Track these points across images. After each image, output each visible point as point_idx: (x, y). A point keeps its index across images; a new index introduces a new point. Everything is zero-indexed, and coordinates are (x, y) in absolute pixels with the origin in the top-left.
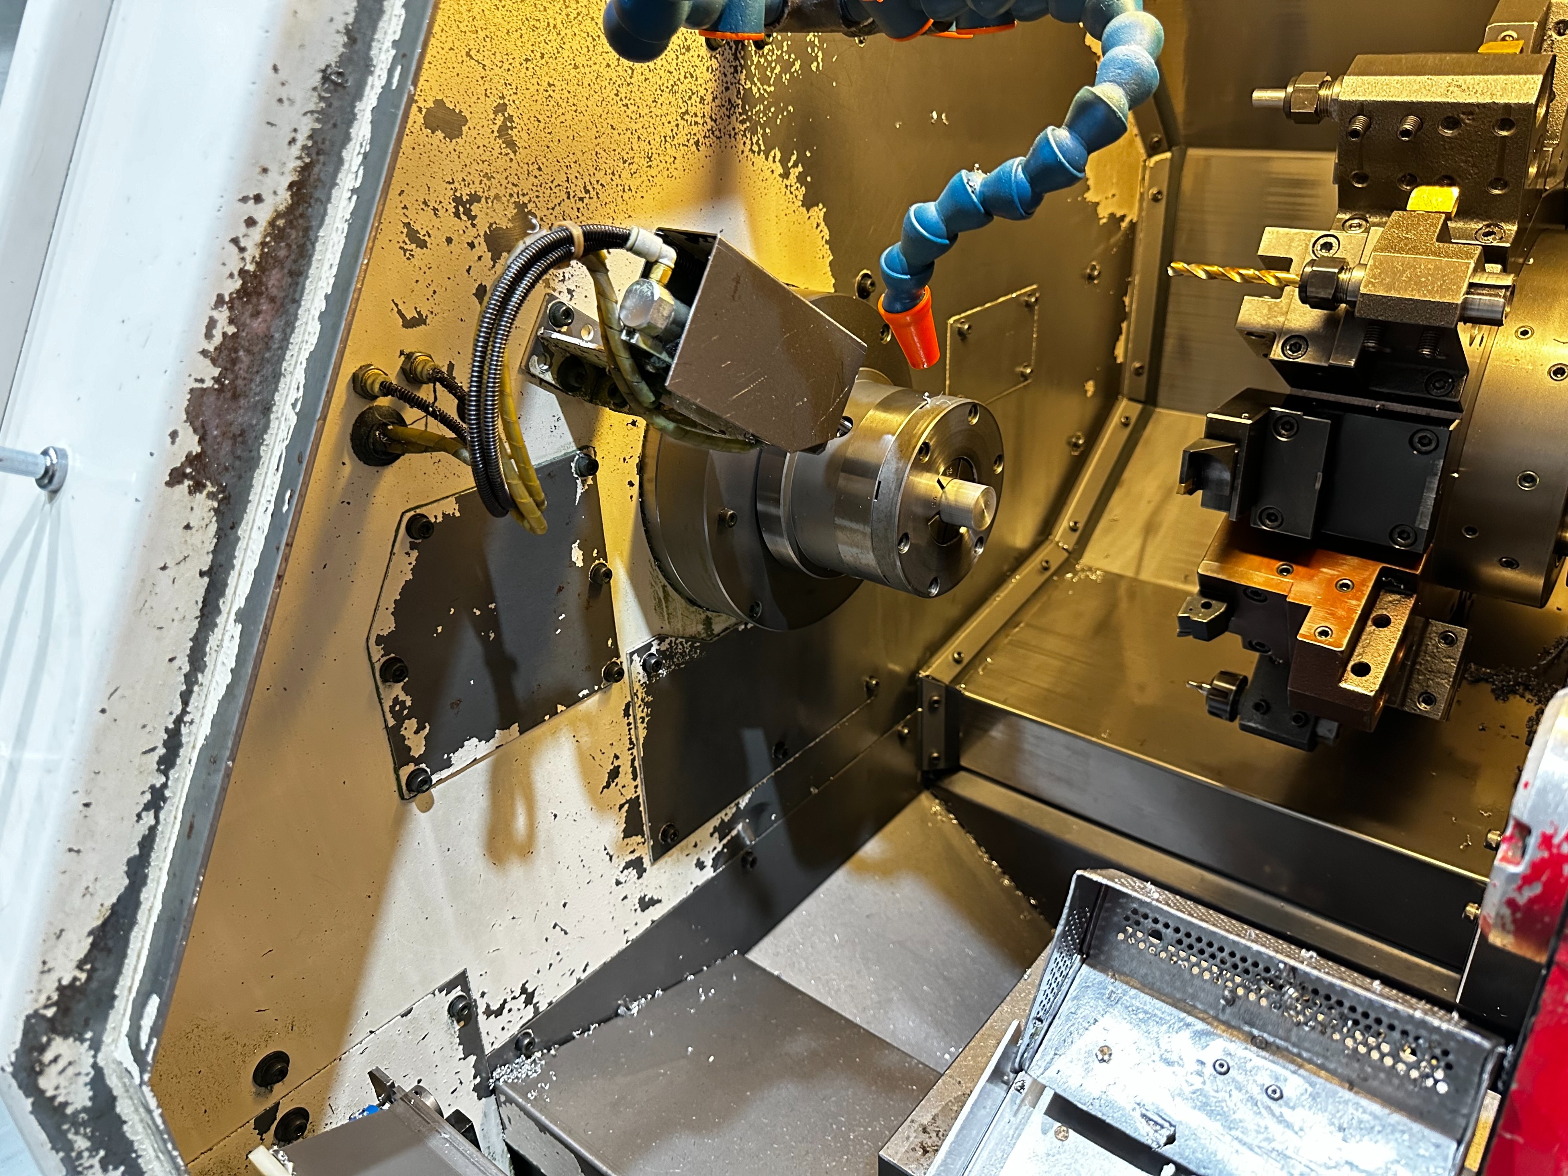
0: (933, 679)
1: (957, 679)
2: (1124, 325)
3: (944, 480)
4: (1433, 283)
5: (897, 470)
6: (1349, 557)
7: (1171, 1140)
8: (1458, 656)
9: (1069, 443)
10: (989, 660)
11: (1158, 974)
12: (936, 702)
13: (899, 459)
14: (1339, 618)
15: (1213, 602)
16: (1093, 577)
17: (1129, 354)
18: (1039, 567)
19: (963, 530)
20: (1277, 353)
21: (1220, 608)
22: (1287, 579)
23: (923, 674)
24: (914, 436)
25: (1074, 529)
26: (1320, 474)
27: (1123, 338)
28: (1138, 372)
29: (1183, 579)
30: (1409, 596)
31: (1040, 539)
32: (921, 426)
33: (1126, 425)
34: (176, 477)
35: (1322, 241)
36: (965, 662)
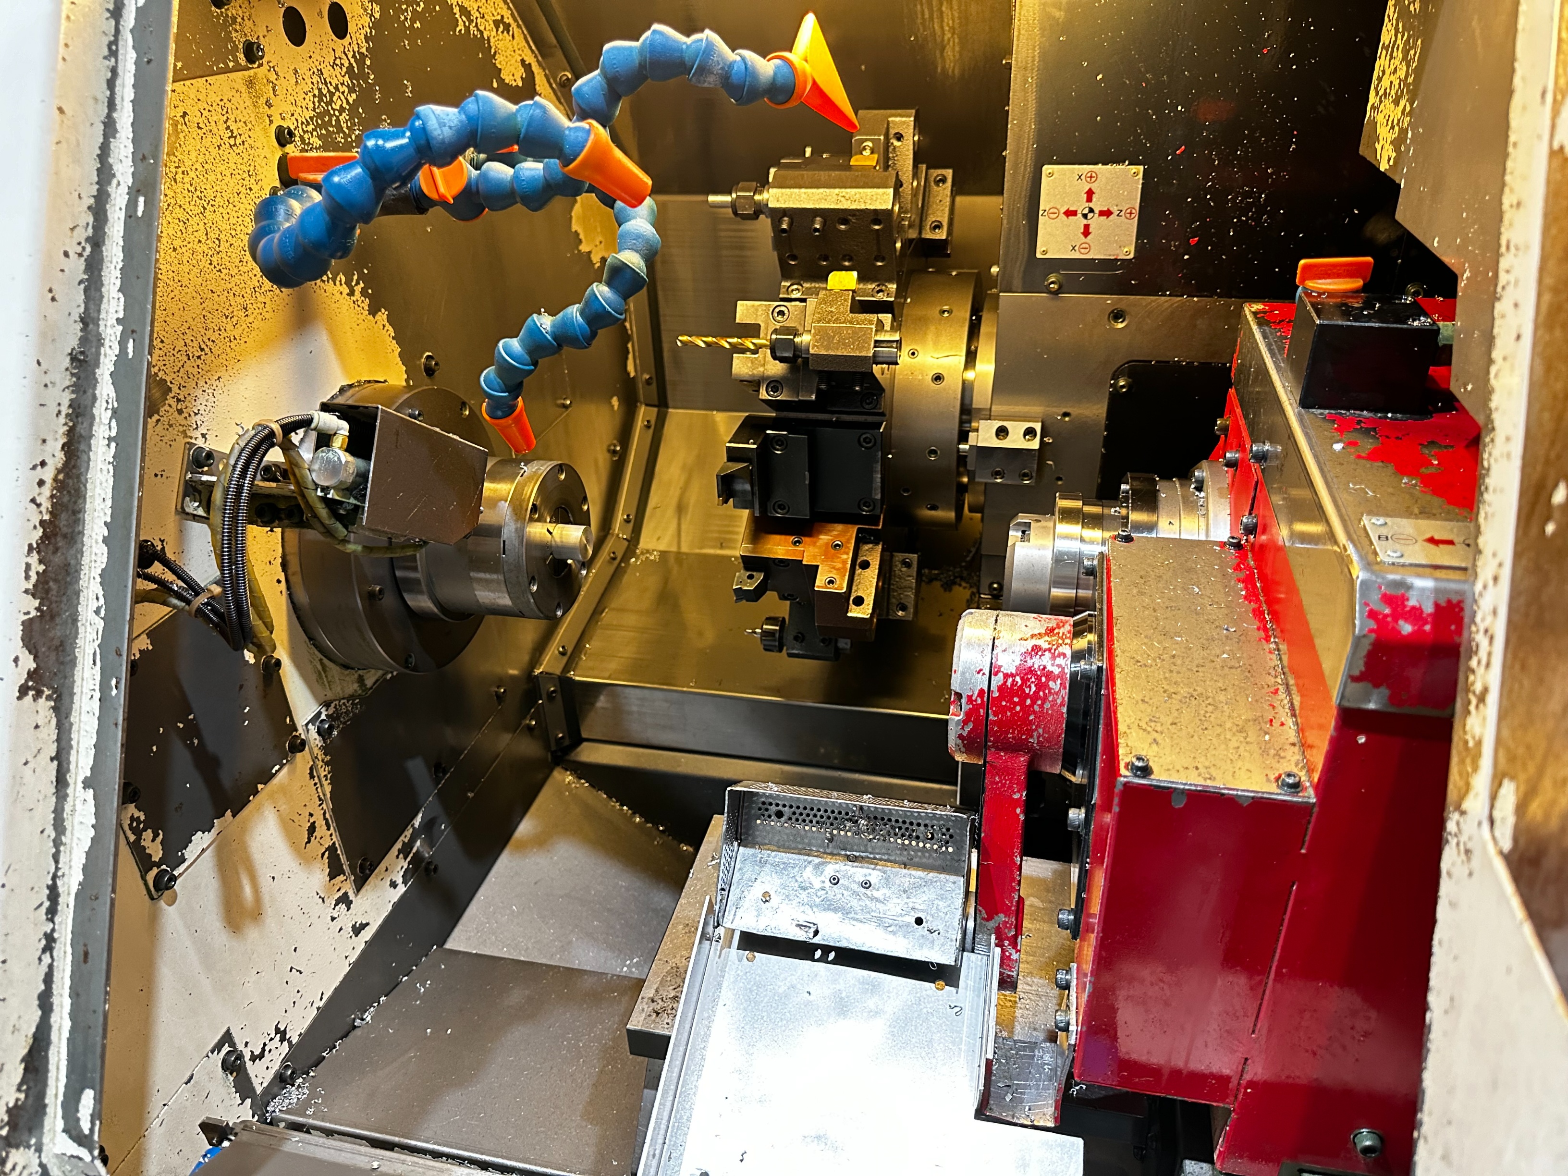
0: (547, 673)
1: (567, 668)
2: (630, 346)
3: (551, 527)
4: (853, 344)
5: (516, 529)
6: (836, 525)
7: (816, 933)
8: (915, 574)
9: (609, 451)
10: (588, 646)
11: (785, 837)
12: (553, 692)
13: (516, 521)
14: (838, 569)
15: (754, 573)
16: (652, 558)
17: (639, 368)
18: (608, 558)
19: (570, 561)
20: (764, 395)
21: (760, 577)
22: (800, 548)
23: (537, 672)
24: (523, 500)
25: (627, 521)
26: (807, 473)
27: (630, 356)
28: (648, 382)
29: (719, 545)
30: (877, 544)
31: (602, 534)
32: (527, 490)
33: (648, 427)
34: (23, 691)
35: (777, 310)
36: (569, 653)
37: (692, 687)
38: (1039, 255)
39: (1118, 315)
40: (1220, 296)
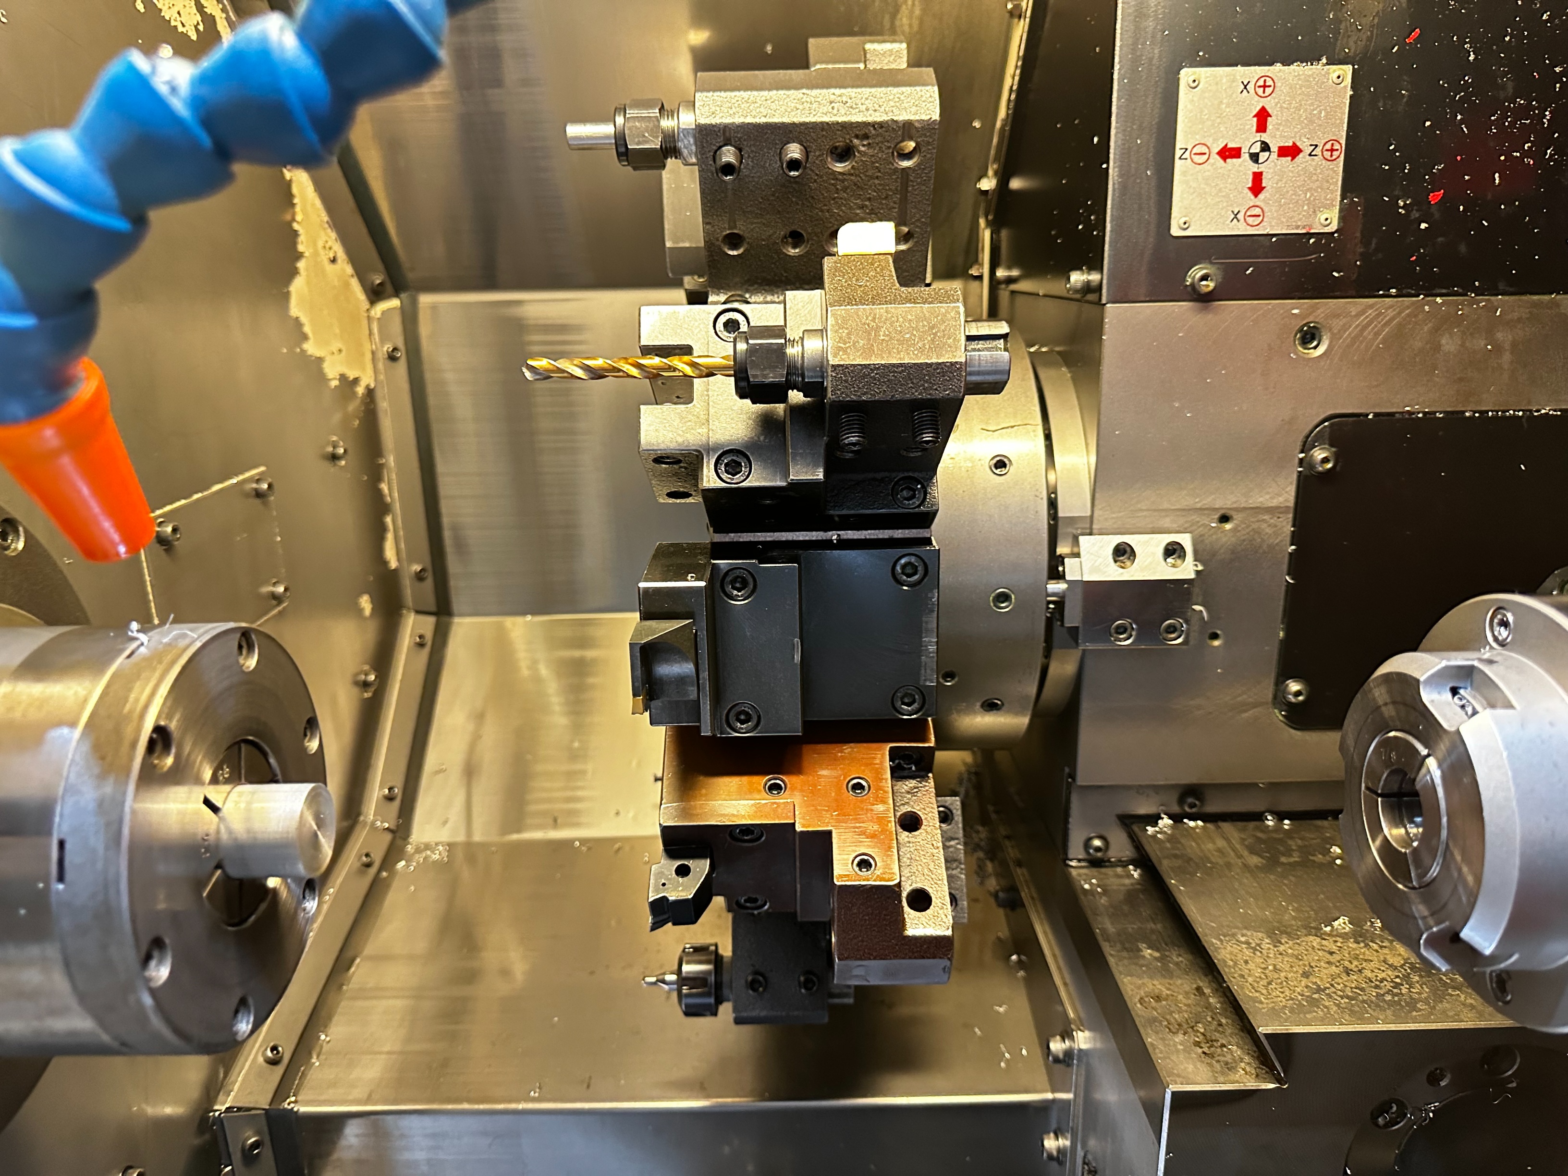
0: (239, 1109)
1: (282, 1091)
2: (388, 520)
3: (216, 794)
5: (101, 804)
6: (846, 747)
8: (960, 834)
9: (356, 683)
10: (323, 1037)
12: (255, 1145)
13: (102, 777)
14: (873, 836)
15: (690, 863)
16: (436, 857)
17: (404, 555)
18: (358, 865)
19: (272, 882)
20: (710, 479)
21: (701, 868)
22: (782, 799)
23: (220, 1107)
24: (128, 717)
25: (390, 798)
26: (797, 640)
27: (390, 536)
28: (419, 577)
29: (551, 821)
30: (924, 777)
31: (345, 824)
32: (139, 694)
33: (421, 645)
35: (723, 319)
36: (286, 1060)
37: (534, 1100)
38: (1175, 231)
39: (1309, 336)
40: (1479, 292)
